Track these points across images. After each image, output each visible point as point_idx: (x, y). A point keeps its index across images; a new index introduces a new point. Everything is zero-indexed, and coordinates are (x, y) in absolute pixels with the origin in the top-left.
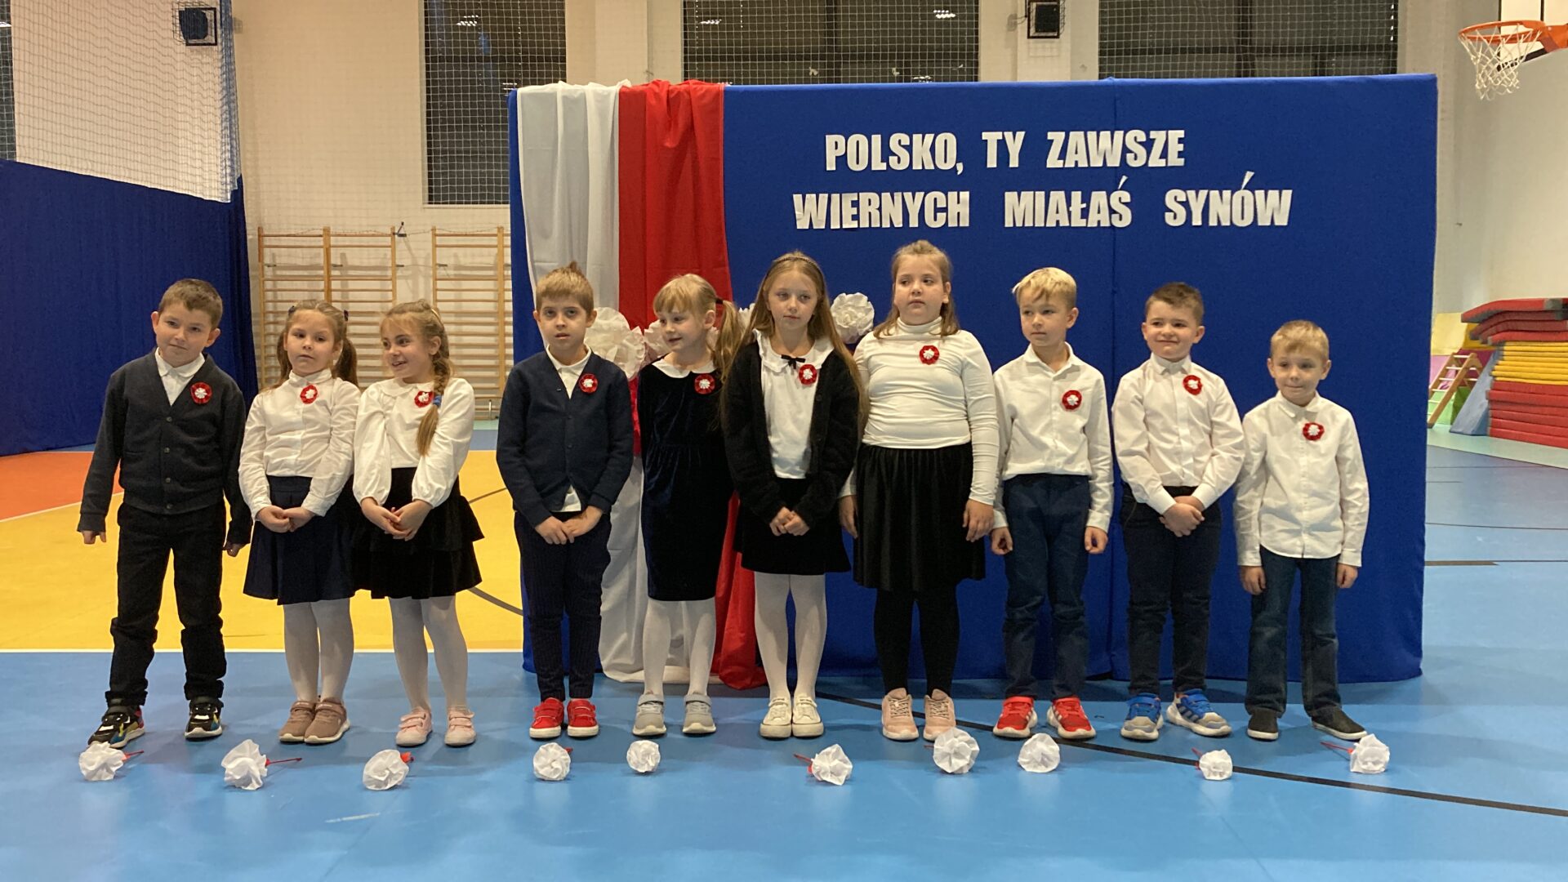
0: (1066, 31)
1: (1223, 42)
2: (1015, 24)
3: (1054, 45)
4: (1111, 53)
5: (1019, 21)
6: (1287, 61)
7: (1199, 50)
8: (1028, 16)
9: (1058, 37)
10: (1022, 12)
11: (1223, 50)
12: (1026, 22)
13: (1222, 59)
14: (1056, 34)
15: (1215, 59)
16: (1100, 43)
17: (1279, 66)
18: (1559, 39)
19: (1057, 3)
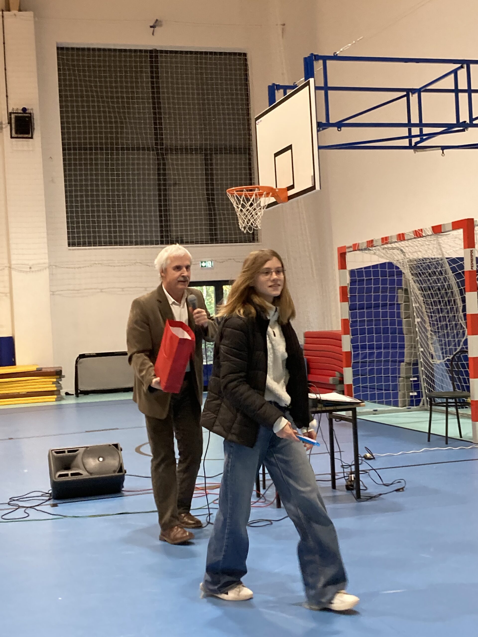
0: (37, 133)
1: (143, 144)
2: (2, 128)
3: (30, 143)
4: (69, 149)
5: (4, 126)
6: (184, 157)
7: (128, 149)
8: (10, 123)
9: (32, 138)
10: (6, 120)
11: (143, 149)
12: (9, 127)
13: (144, 154)
14: (30, 136)
15: (138, 154)
16: (62, 143)
17: (182, 160)
18: (283, 197)
19: (29, 115)
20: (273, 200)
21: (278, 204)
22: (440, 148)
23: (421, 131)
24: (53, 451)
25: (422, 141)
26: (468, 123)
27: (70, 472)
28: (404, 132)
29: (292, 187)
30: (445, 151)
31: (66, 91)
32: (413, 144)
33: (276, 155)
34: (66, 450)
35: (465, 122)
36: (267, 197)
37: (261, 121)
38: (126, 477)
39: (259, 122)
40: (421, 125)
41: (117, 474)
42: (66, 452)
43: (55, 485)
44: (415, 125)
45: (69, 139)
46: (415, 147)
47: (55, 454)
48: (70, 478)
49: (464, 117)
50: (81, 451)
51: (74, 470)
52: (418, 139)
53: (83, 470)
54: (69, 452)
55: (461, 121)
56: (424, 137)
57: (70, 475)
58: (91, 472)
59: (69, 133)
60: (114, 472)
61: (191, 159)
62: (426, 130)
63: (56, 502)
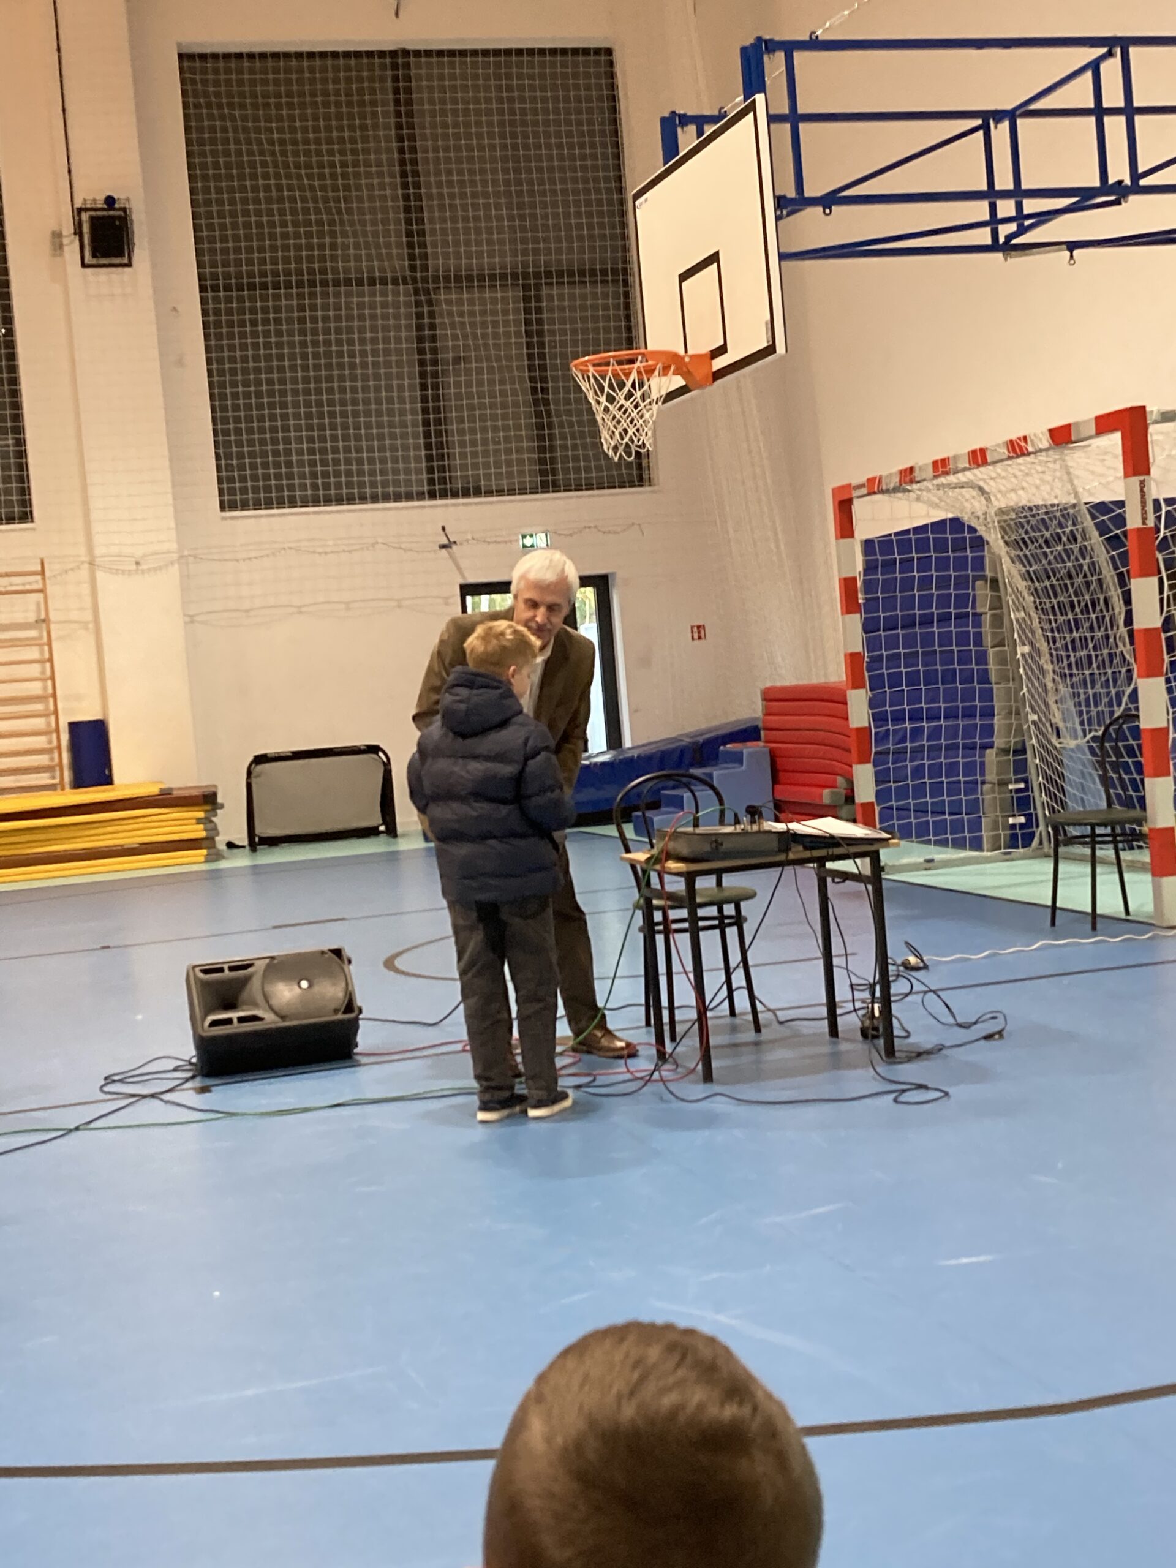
0: (141, 254)
1: (382, 270)
2: (61, 246)
3: (126, 278)
4: (215, 288)
5: (65, 241)
6: (476, 295)
7: (348, 282)
8: (79, 232)
9: (129, 265)
10: (68, 228)
11: (384, 282)
12: (77, 243)
13: (384, 294)
14: (126, 261)
15: (373, 294)
16: (199, 274)
17: (471, 302)
18: (700, 373)
19: (122, 213)
20: (678, 382)
21: (690, 391)
22: (1064, 247)
23: (1019, 207)
24: (197, 970)
25: (1022, 231)
26: (1126, 186)
27: (234, 1015)
28: (980, 210)
29: (722, 350)
30: (1076, 252)
31: (203, 154)
32: (1002, 240)
33: (684, 277)
34: (226, 966)
35: (1120, 182)
36: (665, 374)
37: (646, 200)
38: (360, 1022)
39: (641, 204)
40: (1018, 193)
41: (340, 1016)
42: (227, 971)
43: (204, 1044)
44: (1005, 194)
45: (214, 265)
46: (1008, 248)
47: (201, 975)
48: (236, 1028)
49: (1119, 171)
50: (260, 965)
51: (243, 1011)
52: (1013, 227)
53: (264, 1010)
54: (231, 969)
55: (1111, 181)
56: (1027, 223)
57: (235, 1021)
58: (283, 1013)
59: (213, 251)
60: (336, 1011)
61: (494, 301)
62: (1031, 206)
63: (209, 1082)
